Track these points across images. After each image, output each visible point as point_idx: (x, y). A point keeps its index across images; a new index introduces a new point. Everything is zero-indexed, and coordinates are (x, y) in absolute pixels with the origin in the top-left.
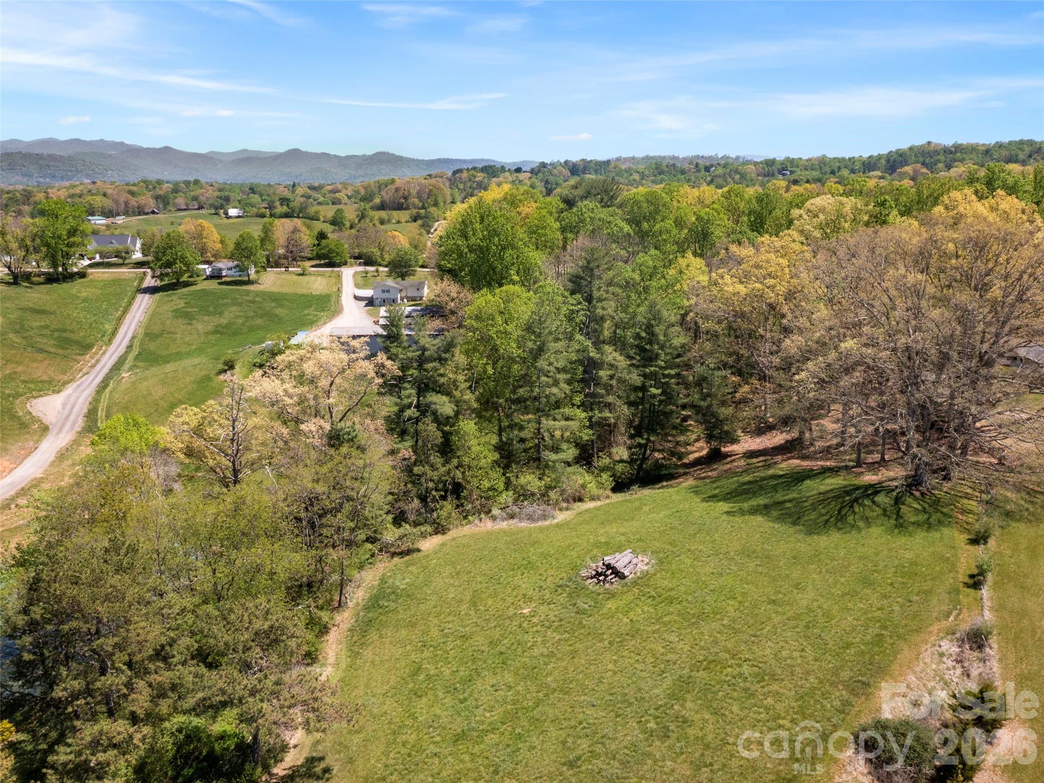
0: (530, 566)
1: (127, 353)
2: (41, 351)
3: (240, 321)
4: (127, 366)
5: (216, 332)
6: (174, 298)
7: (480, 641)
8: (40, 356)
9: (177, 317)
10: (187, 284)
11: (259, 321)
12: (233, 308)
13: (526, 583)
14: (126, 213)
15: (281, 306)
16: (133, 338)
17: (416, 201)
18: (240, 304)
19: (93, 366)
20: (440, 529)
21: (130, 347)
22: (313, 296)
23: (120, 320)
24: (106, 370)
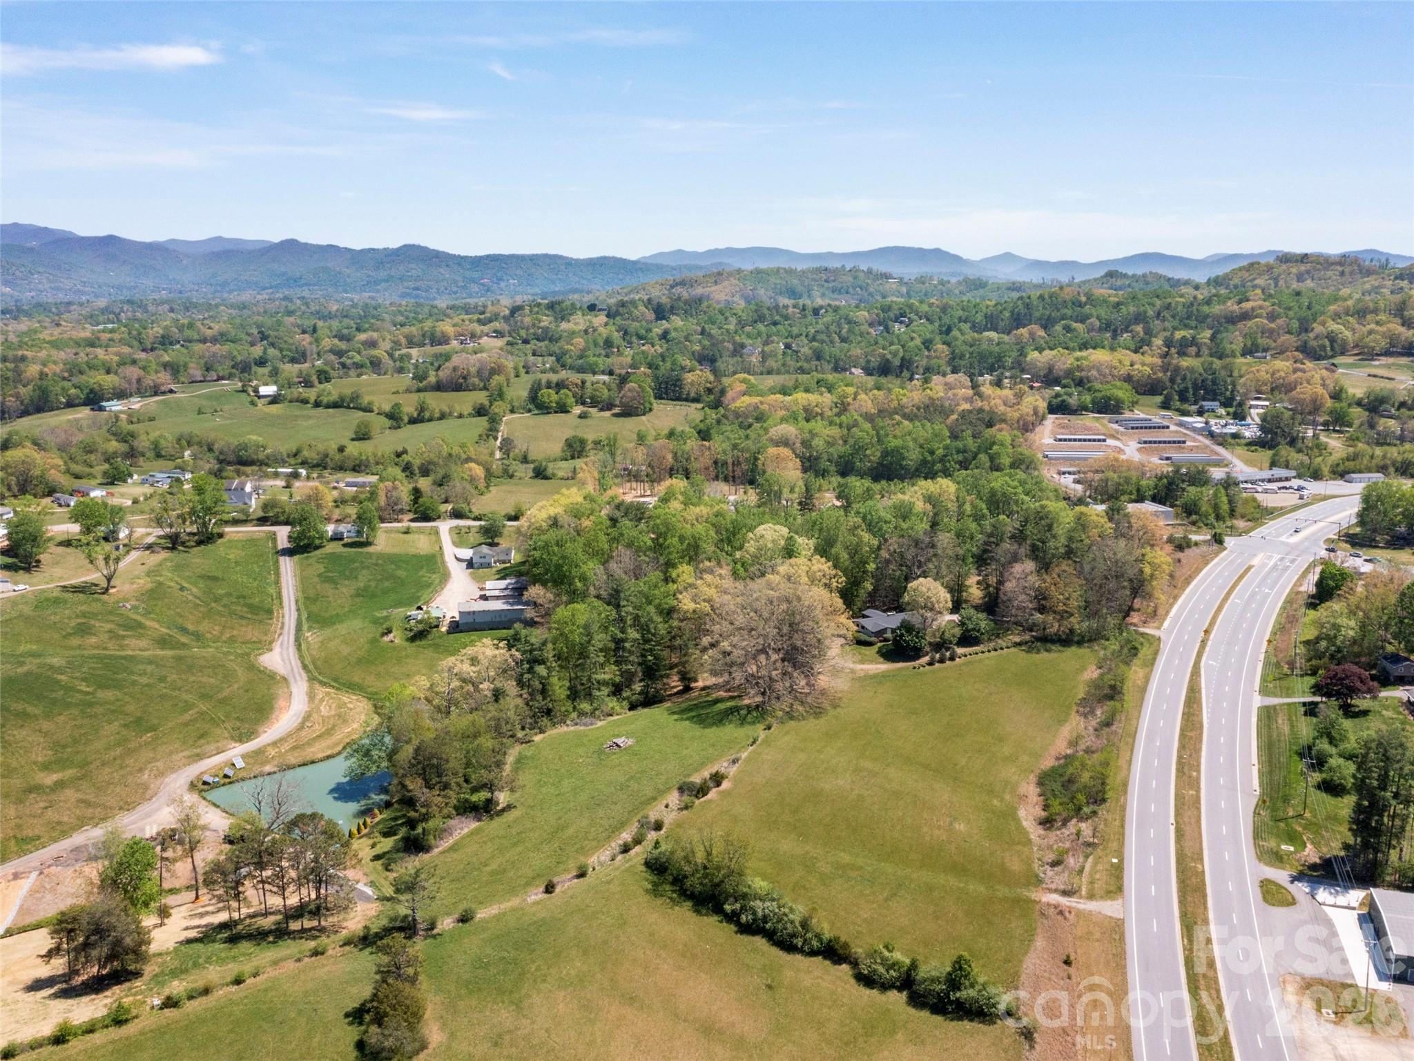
0: (583, 745)
1: (299, 615)
2: (242, 617)
3: (373, 584)
4: (305, 627)
5: (358, 595)
6: (312, 561)
7: (563, 771)
8: (244, 622)
9: (324, 582)
10: (318, 547)
11: (387, 584)
12: (364, 572)
13: (581, 751)
14: (141, 392)
15: (399, 567)
16: (297, 601)
17: (476, 380)
18: (368, 568)
19: (282, 628)
20: (542, 731)
21: (298, 610)
22: (422, 556)
23: (277, 582)
24: (293, 632)
